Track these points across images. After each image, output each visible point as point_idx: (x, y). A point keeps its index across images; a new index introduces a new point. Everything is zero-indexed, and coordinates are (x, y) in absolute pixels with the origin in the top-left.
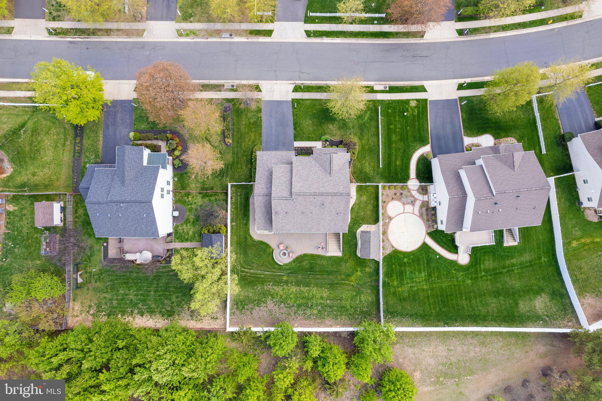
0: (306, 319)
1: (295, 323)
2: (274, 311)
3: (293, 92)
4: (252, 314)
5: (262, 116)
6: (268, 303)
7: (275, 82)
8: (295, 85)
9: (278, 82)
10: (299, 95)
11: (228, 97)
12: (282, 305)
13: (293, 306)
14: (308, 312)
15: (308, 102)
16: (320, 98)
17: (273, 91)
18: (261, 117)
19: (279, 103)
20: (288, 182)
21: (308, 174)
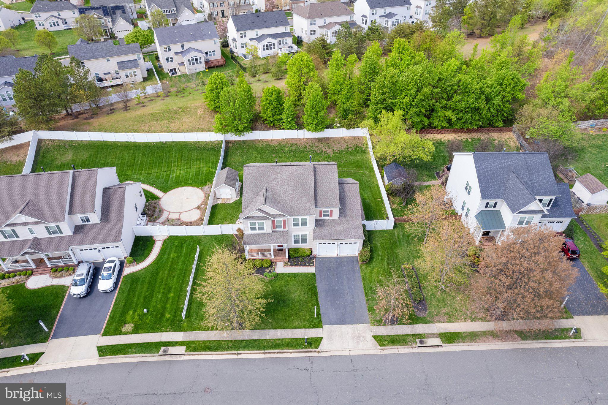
0: (296, 144)
1: (306, 141)
2: (326, 148)
3: (321, 338)
4: (347, 145)
5: (365, 302)
6: (332, 153)
7: (352, 353)
8: (319, 349)
9: (347, 353)
10: (312, 333)
11: (425, 326)
12: (318, 152)
13: (308, 152)
14: (293, 148)
15: (297, 324)
16: (276, 330)
17: (353, 338)
18: (367, 300)
19: (342, 321)
20: (319, 184)
21: (294, 190)
